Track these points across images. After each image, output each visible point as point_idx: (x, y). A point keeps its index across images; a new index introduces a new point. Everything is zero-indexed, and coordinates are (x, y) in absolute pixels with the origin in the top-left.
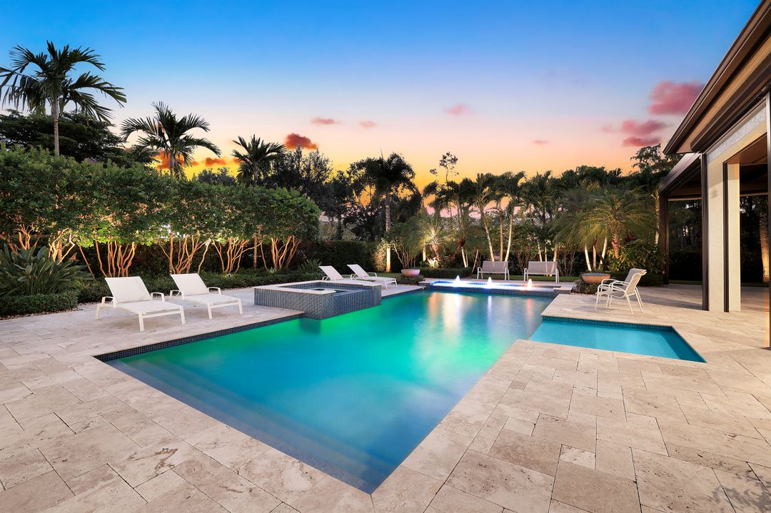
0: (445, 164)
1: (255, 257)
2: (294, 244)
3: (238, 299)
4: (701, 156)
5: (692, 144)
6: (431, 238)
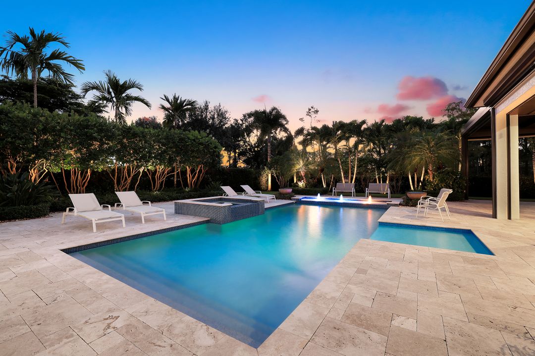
0: (310, 114)
1: (175, 180)
2: (203, 171)
3: (163, 209)
4: (491, 109)
5: (484, 101)
6: (300, 167)
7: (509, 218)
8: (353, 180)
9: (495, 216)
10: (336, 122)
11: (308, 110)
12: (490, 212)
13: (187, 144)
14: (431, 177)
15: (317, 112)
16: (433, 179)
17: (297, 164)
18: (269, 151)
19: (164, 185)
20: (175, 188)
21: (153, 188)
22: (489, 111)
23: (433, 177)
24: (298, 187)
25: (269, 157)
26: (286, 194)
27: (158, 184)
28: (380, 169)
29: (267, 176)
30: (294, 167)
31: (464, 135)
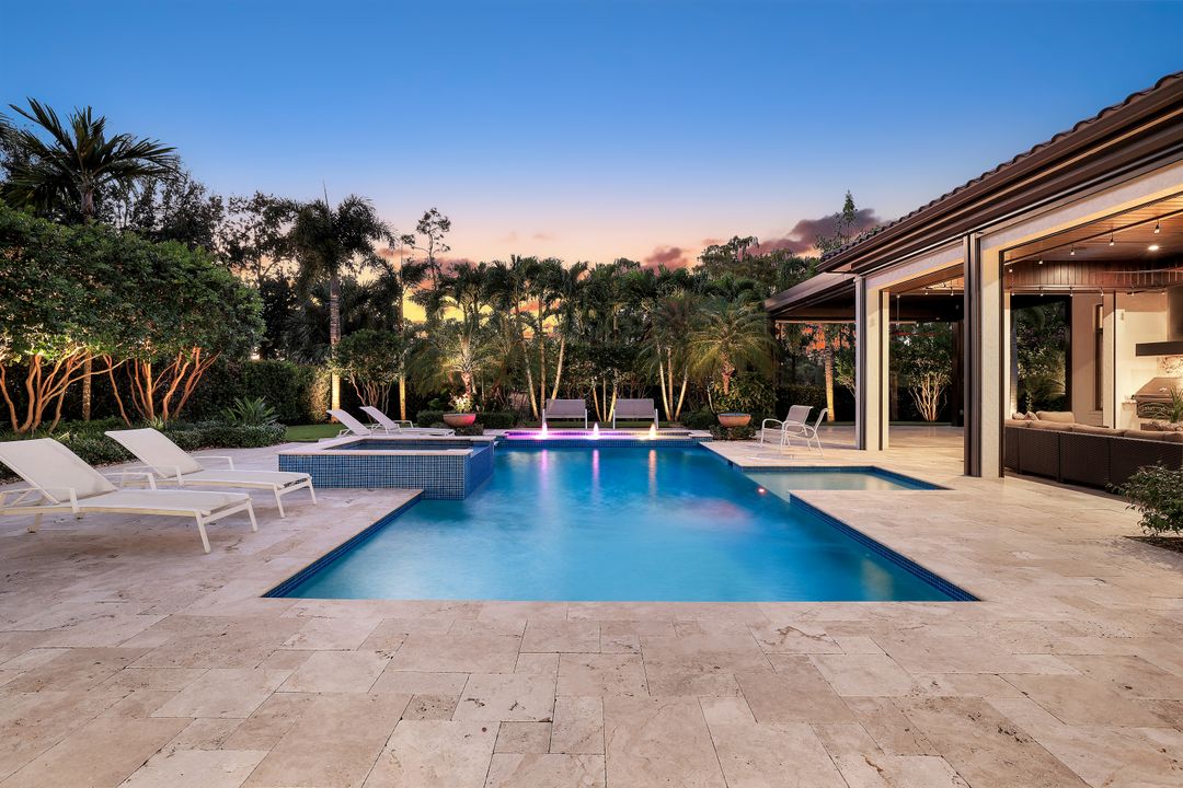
0: (427, 229)
1: (87, 394)
2: (198, 366)
3: (307, 475)
4: (858, 279)
5: (853, 266)
6: (460, 361)
7: (881, 448)
8: (555, 393)
9: (863, 447)
10: (519, 258)
11: (422, 218)
12: (855, 442)
13: (176, 281)
14: (726, 387)
15: (445, 224)
16: (730, 390)
17: (453, 354)
18: (335, 315)
19: (62, 411)
20: (87, 421)
21: (14, 421)
22: (851, 281)
23: (730, 386)
24: (450, 409)
25: (333, 331)
26: (463, 427)
27: (35, 407)
28: (605, 368)
29: (328, 384)
30: (445, 360)
31: (773, 312)
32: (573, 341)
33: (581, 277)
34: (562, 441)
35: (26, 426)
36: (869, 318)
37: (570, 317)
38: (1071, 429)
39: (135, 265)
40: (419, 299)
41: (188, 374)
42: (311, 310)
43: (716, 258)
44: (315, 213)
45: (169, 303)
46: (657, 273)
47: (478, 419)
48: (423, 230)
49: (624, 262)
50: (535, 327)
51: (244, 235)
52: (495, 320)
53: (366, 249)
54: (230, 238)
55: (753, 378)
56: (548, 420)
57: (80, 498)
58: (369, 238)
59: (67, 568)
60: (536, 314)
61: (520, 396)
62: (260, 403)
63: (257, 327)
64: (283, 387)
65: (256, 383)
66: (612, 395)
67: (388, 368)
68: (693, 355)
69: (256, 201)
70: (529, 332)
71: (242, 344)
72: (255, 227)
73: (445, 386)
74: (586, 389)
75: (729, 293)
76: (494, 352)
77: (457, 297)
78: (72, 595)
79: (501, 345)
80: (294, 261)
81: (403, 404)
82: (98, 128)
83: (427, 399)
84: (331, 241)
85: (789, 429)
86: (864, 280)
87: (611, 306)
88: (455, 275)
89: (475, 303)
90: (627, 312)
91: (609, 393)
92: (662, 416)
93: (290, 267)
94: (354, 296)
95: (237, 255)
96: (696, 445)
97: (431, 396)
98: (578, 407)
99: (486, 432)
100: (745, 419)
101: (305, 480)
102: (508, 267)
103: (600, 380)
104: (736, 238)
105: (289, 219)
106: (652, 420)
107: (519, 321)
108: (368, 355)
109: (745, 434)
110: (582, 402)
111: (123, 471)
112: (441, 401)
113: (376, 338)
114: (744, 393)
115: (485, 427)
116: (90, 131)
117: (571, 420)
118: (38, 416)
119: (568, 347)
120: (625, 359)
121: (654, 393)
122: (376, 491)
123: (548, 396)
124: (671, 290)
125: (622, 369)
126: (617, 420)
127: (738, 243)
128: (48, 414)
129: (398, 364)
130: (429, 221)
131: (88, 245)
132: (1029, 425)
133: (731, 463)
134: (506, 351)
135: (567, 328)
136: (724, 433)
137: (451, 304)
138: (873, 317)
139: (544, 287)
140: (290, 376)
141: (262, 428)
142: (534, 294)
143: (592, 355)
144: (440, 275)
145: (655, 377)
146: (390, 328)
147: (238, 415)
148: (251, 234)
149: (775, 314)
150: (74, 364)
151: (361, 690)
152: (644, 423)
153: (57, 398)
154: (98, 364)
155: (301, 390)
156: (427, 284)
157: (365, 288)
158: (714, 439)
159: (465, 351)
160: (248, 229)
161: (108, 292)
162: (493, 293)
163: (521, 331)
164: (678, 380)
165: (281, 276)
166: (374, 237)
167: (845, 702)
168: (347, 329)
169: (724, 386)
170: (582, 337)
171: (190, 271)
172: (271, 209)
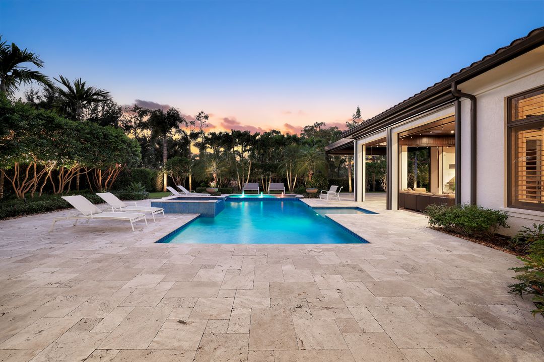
0: (200, 119)
1: (78, 181)
2: (117, 171)
3: (162, 208)
4: (355, 141)
5: (353, 136)
6: (213, 169)
7: (362, 201)
8: (247, 181)
9: (356, 200)
10: (234, 131)
11: (198, 114)
12: (354, 199)
13: (111, 141)
15: (206, 117)
16: (311, 180)
17: (210, 166)
18: (165, 152)
19: (70, 187)
20: (78, 190)
21: (55, 190)
22: (352, 141)
23: (311, 178)
24: (209, 186)
25: (164, 157)
26: (214, 193)
27: (62, 185)
28: (266, 171)
29: (163, 178)
30: (207, 169)
31: (327, 152)
32: (255, 162)
33: (257, 138)
34: (250, 198)
35: (58, 192)
36: (358, 155)
37: (253, 153)
38: (420, 194)
39: (97, 135)
40: (197, 145)
41: (114, 173)
42: (156, 149)
43: (308, 130)
44: (158, 113)
45: (109, 148)
46: (286, 136)
47: (219, 191)
48: (198, 119)
49: (274, 131)
50: (240, 156)
51: (130, 121)
52: (225, 153)
53: (176, 127)
54: (125, 122)
55: (320, 176)
56: (245, 191)
57: (93, 214)
58: (178, 123)
59: (91, 236)
60: (240, 151)
61: (234, 182)
62: (140, 184)
63: (138, 157)
64: (146, 178)
65: (136, 176)
66: (269, 182)
67: (185, 171)
68: (298, 167)
69: (135, 108)
70: (238, 159)
71: (133, 163)
72: (134, 117)
73: (207, 178)
74: (259, 179)
75: (311, 144)
76: (225, 166)
77: (211, 145)
78: (97, 242)
79: (227, 163)
80: (149, 130)
81: (190, 185)
82: (83, 85)
83: (200, 183)
84: (164, 124)
85: (330, 194)
86: (357, 141)
87: (269, 149)
88: (210, 136)
89: (218, 147)
90: (275, 151)
91: (268, 181)
92: (287, 189)
93: (148, 133)
94: (172, 144)
95: (128, 128)
96: (298, 199)
97: (202, 182)
98: (256, 186)
99: (222, 195)
100: (316, 190)
101: (161, 210)
102: (230, 134)
103: (265, 176)
104: (317, 123)
105: (147, 115)
106: (283, 191)
107: (234, 153)
108: (178, 166)
109: (316, 196)
110: (257, 184)
111: (102, 206)
112: (205, 183)
113: (180, 160)
114: (317, 181)
115: (222, 193)
116: (80, 86)
117: (254, 191)
118: (62, 189)
119: (252, 163)
120: (274, 168)
121: (284, 181)
122: (185, 214)
123: (245, 182)
124: (291, 143)
125: (272, 172)
126: (270, 191)
127: (318, 125)
128: (66, 188)
129: (189, 170)
130: (201, 116)
131: (82, 128)
132: (408, 192)
133: (308, 206)
134: (229, 165)
135: (252, 156)
136: (308, 196)
137: (208, 147)
138: (360, 154)
139: (243, 141)
140: (149, 174)
141: (141, 193)
142: (240, 144)
143: (261, 167)
144: (205, 136)
145: (285, 175)
146: (186, 156)
147: (132, 189)
148: (133, 120)
149: (328, 152)
150: (75, 170)
151: (189, 263)
152: (280, 192)
153: (69, 182)
154: (82, 170)
155: (152, 179)
156: (200, 140)
157: (176, 141)
158: (304, 198)
159: (214, 165)
160: (132, 118)
161: (89, 145)
162: (225, 143)
163: (235, 158)
164: (293, 176)
165: (144, 136)
166: (180, 122)
167: (320, 265)
168: (170, 157)
169: (309, 178)
170: (258, 160)
171: (115, 137)
172: (140, 111)
